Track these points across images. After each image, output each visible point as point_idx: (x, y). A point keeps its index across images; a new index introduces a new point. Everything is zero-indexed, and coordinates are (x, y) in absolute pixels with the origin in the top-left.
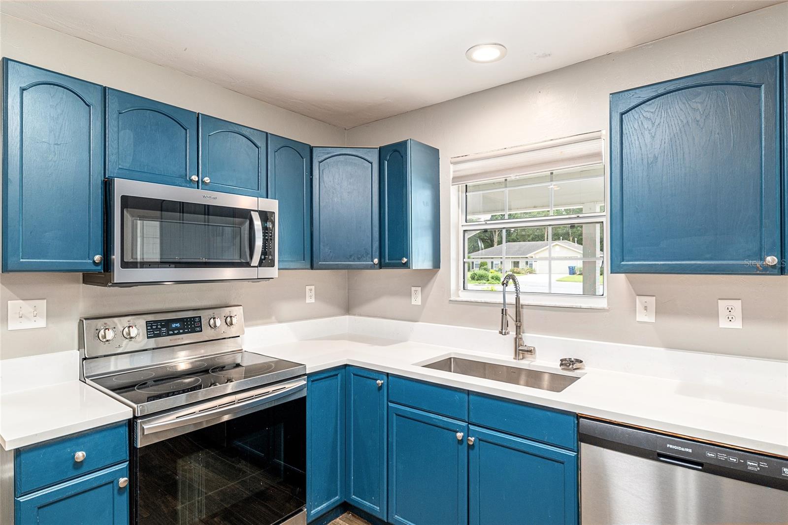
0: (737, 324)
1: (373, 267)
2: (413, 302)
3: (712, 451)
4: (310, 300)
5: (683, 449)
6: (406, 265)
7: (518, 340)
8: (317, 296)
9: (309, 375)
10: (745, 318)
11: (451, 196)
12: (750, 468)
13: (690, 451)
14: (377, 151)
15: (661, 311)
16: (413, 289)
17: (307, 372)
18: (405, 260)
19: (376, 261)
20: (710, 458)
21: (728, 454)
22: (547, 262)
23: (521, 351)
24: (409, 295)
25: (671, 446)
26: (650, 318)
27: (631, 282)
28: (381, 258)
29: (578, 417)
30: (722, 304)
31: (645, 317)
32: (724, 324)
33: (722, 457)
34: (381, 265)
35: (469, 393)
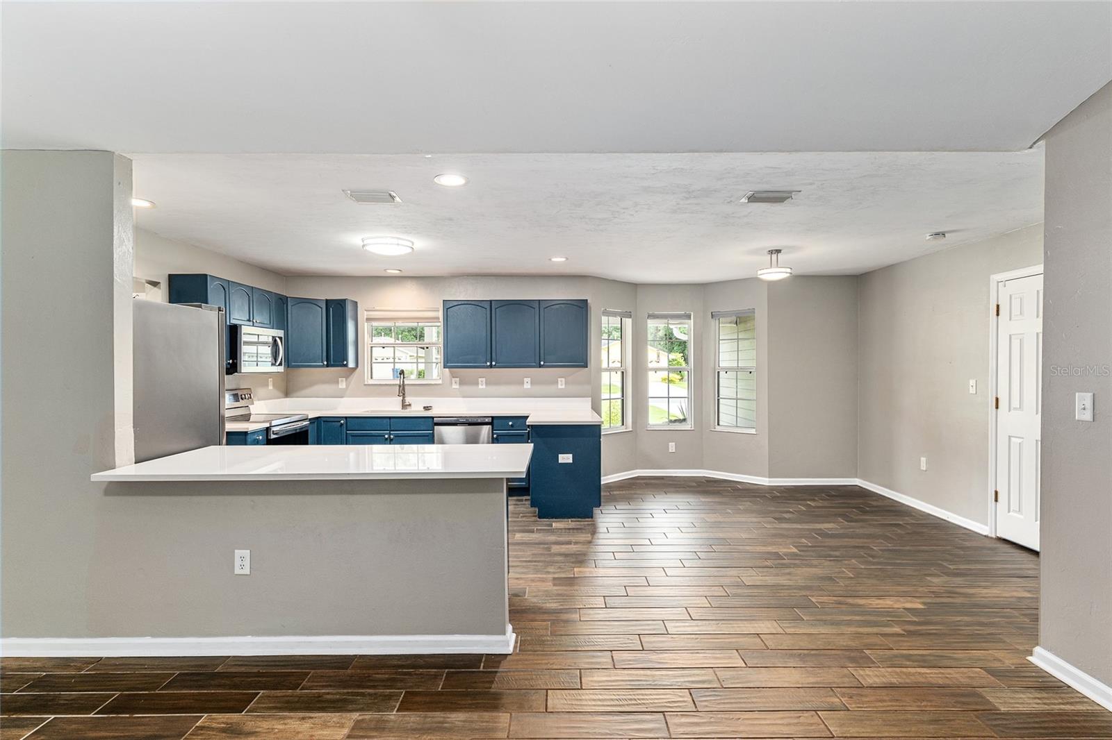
0: (484, 387)
1: (323, 366)
2: (340, 387)
4: (271, 387)
6: (346, 366)
7: (403, 401)
8: (274, 386)
9: (310, 419)
10: (486, 384)
11: (365, 328)
12: (479, 421)
14: (325, 302)
15: (461, 383)
16: (340, 379)
17: (309, 418)
18: (345, 363)
19: (325, 363)
22: (415, 364)
23: (404, 406)
24: (337, 382)
26: (457, 387)
27: (450, 372)
28: (328, 360)
29: (433, 418)
30: (480, 379)
31: (456, 386)
32: (480, 387)
34: (328, 366)
35: (390, 418)
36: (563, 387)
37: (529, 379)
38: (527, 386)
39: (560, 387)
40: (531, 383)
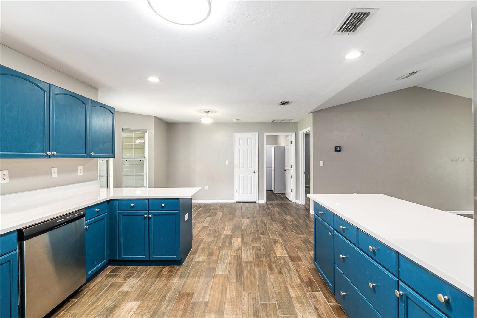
0: (7, 181)
3: (68, 216)
5: (61, 220)
10: (10, 177)
12: (76, 216)
13: (63, 219)
20: (68, 219)
21: (71, 215)
25: (58, 221)
32: (2, 181)
33: (70, 217)
36: (82, 174)
37: (56, 169)
38: (55, 175)
39: (79, 174)
40: (58, 173)
